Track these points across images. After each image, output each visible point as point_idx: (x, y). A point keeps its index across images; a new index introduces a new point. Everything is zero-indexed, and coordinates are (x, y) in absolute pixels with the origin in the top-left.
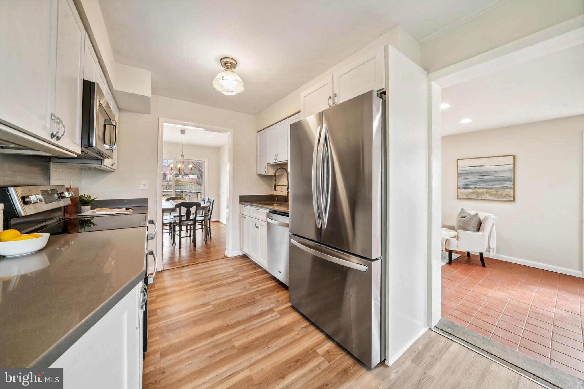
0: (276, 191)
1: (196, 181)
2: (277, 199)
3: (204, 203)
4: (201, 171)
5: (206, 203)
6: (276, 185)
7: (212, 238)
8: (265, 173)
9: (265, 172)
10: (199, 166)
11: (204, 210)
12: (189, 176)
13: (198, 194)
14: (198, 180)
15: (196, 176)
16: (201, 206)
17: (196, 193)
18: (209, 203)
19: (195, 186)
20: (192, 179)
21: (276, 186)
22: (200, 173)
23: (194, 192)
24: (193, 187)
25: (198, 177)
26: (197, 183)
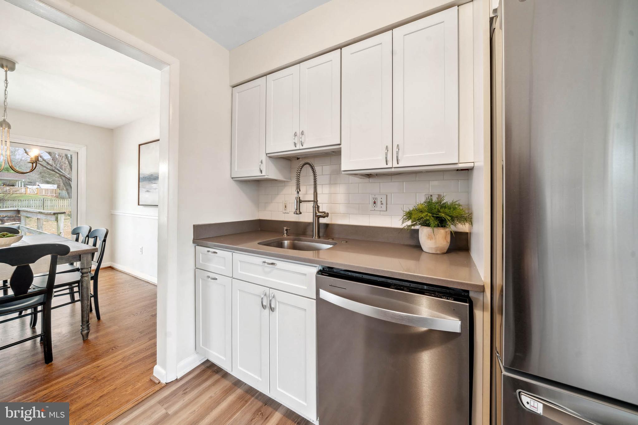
0: (300, 213)
1: (56, 194)
2: (287, 230)
3: (77, 240)
4: (64, 176)
5: (81, 238)
6: (300, 200)
7: (102, 317)
8: (260, 174)
9: (261, 171)
10: (61, 169)
11: (80, 260)
12: (39, 185)
13: (59, 215)
14: (58, 191)
15: (55, 186)
16: (71, 251)
17: (54, 214)
18: (91, 241)
19: (51, 200)
20: (47, 190)
21: (300, 202)
22: (63, 181)
23: (50, 212)
24: (48, 203)
25: (58, 187)
26: (57, 197)
